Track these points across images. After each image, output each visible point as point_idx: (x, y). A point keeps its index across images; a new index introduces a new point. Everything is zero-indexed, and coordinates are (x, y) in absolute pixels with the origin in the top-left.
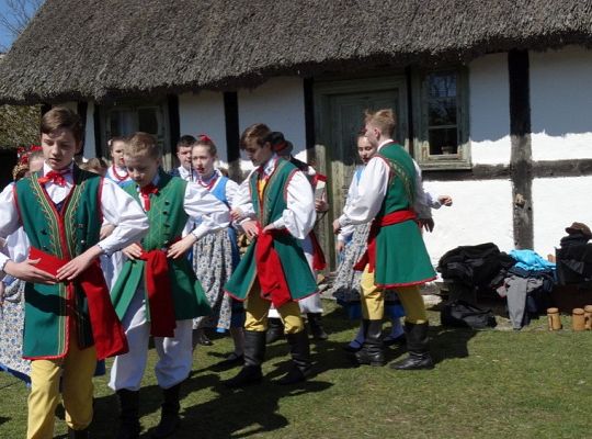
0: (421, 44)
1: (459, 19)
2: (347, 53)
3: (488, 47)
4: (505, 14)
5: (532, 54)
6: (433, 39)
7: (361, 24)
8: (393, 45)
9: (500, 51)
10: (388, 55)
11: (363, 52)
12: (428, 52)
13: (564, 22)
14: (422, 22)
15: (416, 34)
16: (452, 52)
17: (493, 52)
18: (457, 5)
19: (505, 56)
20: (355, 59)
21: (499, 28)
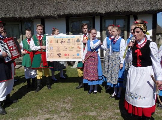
0: (23, 16)
1: (31, 11)
2: (7, 16)
3: (37, 18)
4: (40, 11)
5: (45, 19)
6: (26, 15)
7: (10, 11)
8: (17, 15)
9: (39, 18)
10: (16, 17)
11: (10, 16)
12: (25, 17)
13: (50, 14)
14: (23, 11)
15: (22, 13)
16: (29, 18)
17: (38, 18)
18: (30, 9)
19: (40, 19)
20: (9, 18)
21: (39, 14)
